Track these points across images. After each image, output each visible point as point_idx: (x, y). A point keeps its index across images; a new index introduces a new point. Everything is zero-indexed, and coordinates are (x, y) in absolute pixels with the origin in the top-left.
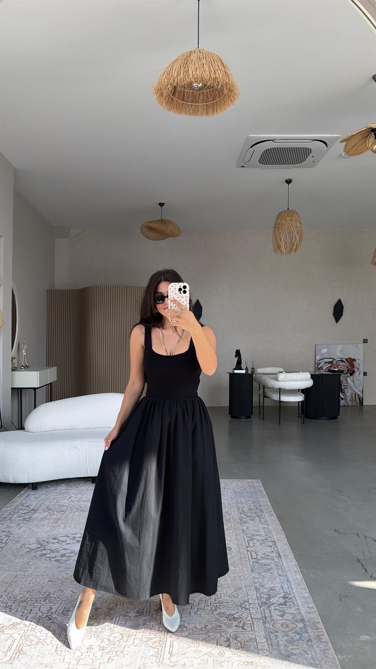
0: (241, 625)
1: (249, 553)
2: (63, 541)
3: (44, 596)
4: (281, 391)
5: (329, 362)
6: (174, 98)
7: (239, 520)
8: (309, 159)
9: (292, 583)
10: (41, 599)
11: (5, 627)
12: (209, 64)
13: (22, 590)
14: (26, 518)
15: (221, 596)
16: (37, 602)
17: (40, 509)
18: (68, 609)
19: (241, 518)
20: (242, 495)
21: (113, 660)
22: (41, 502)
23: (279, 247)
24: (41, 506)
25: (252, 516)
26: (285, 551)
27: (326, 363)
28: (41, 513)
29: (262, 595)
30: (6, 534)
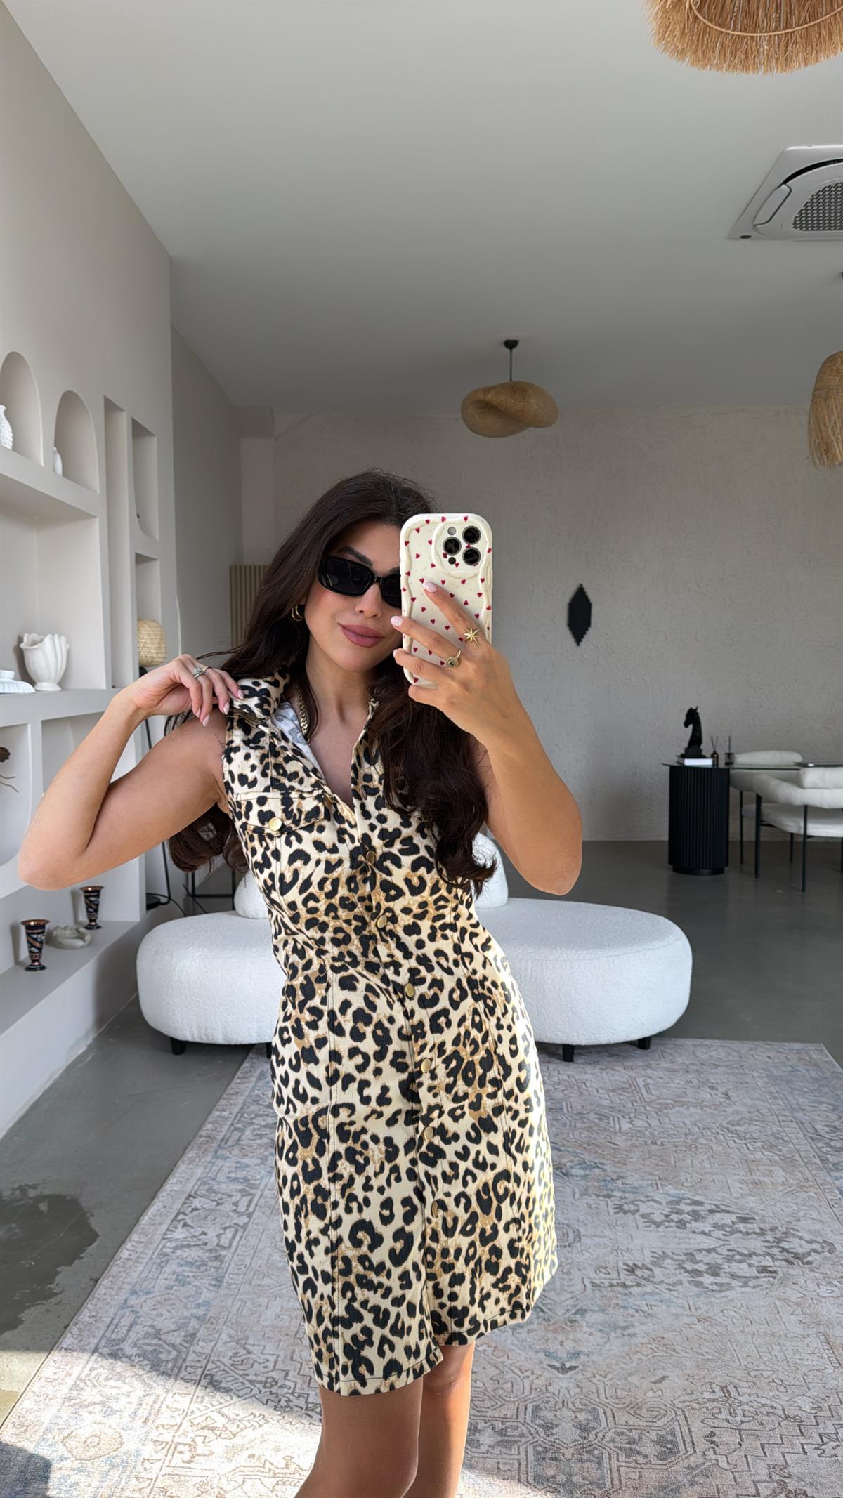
4: (807, 812)
7: (818, 1161)
19: (819, 1154)
20: (792, 1086)
23: (827, 448)
30: (240, 1187)
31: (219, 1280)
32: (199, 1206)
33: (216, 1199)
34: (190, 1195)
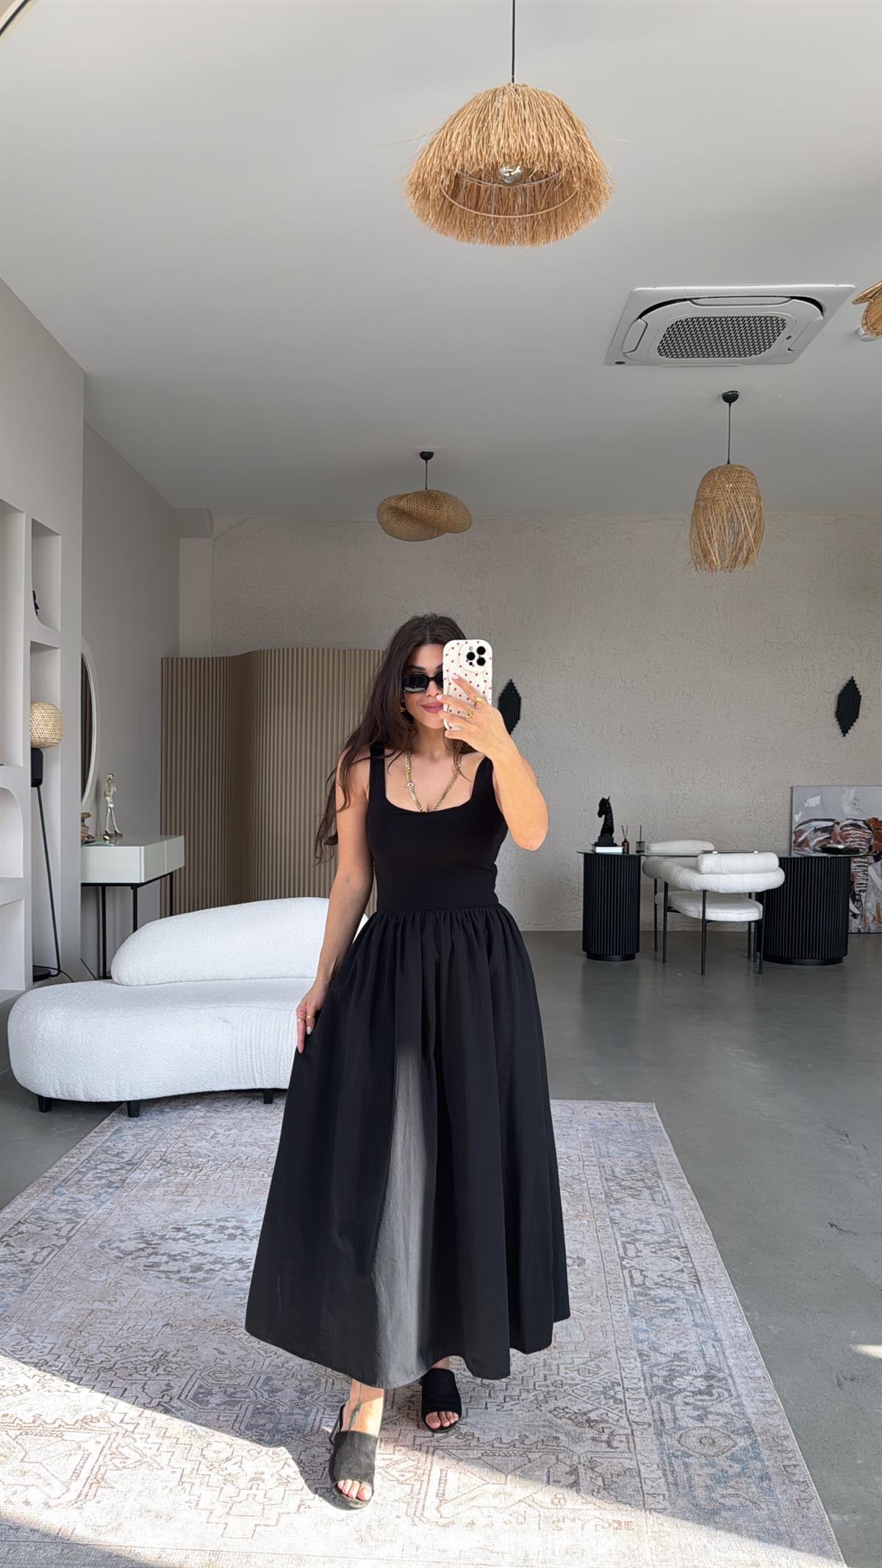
0: (605, 1437)
1: (626, 1272)
2: (197, 1236)
3: (154, 1358)
4: (706, 896)
5: (824, 830)
6: (456, 204)
7: (603, 1196)
8: (780, 343)
9: (726, 1343)
10: (147, 1365)
11: (66, 1427)
12: (537, 120)
13: (104, 1344)
14: (113, 1180)
15: (558, 1369)
16: (137, 1372)
17: (146, 1162)
18: (207, 1389)
19: (607, 1191)
20: (610, 1137)
21: (309, 1507)
22: (148, 1145)
23: (706, 554)
24: (147, 1153)
25: (633, 1186)
26: (711, 1270)
27: (816, 830)
28: (147, 1171)
29: (655, 1371)
30: (67, 1217)
31: (24, 1288)
32: (24, 1230)
33: (43, 1225)
34: (20, 1222)
